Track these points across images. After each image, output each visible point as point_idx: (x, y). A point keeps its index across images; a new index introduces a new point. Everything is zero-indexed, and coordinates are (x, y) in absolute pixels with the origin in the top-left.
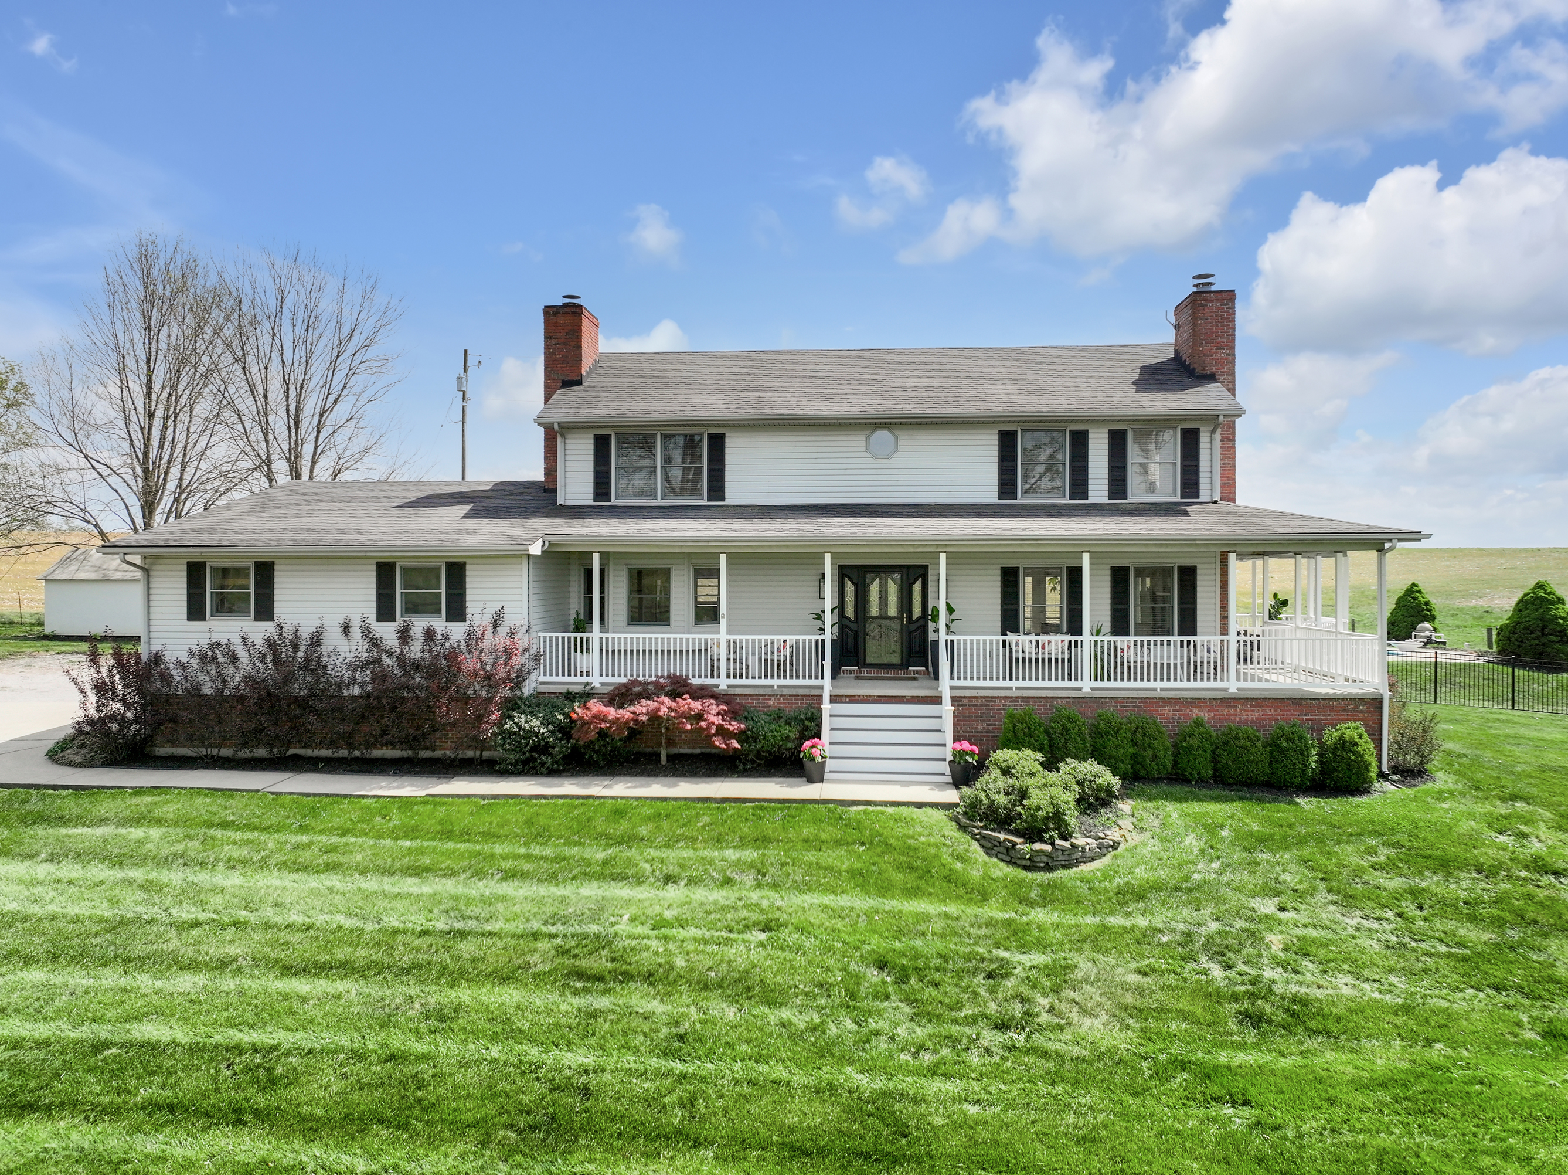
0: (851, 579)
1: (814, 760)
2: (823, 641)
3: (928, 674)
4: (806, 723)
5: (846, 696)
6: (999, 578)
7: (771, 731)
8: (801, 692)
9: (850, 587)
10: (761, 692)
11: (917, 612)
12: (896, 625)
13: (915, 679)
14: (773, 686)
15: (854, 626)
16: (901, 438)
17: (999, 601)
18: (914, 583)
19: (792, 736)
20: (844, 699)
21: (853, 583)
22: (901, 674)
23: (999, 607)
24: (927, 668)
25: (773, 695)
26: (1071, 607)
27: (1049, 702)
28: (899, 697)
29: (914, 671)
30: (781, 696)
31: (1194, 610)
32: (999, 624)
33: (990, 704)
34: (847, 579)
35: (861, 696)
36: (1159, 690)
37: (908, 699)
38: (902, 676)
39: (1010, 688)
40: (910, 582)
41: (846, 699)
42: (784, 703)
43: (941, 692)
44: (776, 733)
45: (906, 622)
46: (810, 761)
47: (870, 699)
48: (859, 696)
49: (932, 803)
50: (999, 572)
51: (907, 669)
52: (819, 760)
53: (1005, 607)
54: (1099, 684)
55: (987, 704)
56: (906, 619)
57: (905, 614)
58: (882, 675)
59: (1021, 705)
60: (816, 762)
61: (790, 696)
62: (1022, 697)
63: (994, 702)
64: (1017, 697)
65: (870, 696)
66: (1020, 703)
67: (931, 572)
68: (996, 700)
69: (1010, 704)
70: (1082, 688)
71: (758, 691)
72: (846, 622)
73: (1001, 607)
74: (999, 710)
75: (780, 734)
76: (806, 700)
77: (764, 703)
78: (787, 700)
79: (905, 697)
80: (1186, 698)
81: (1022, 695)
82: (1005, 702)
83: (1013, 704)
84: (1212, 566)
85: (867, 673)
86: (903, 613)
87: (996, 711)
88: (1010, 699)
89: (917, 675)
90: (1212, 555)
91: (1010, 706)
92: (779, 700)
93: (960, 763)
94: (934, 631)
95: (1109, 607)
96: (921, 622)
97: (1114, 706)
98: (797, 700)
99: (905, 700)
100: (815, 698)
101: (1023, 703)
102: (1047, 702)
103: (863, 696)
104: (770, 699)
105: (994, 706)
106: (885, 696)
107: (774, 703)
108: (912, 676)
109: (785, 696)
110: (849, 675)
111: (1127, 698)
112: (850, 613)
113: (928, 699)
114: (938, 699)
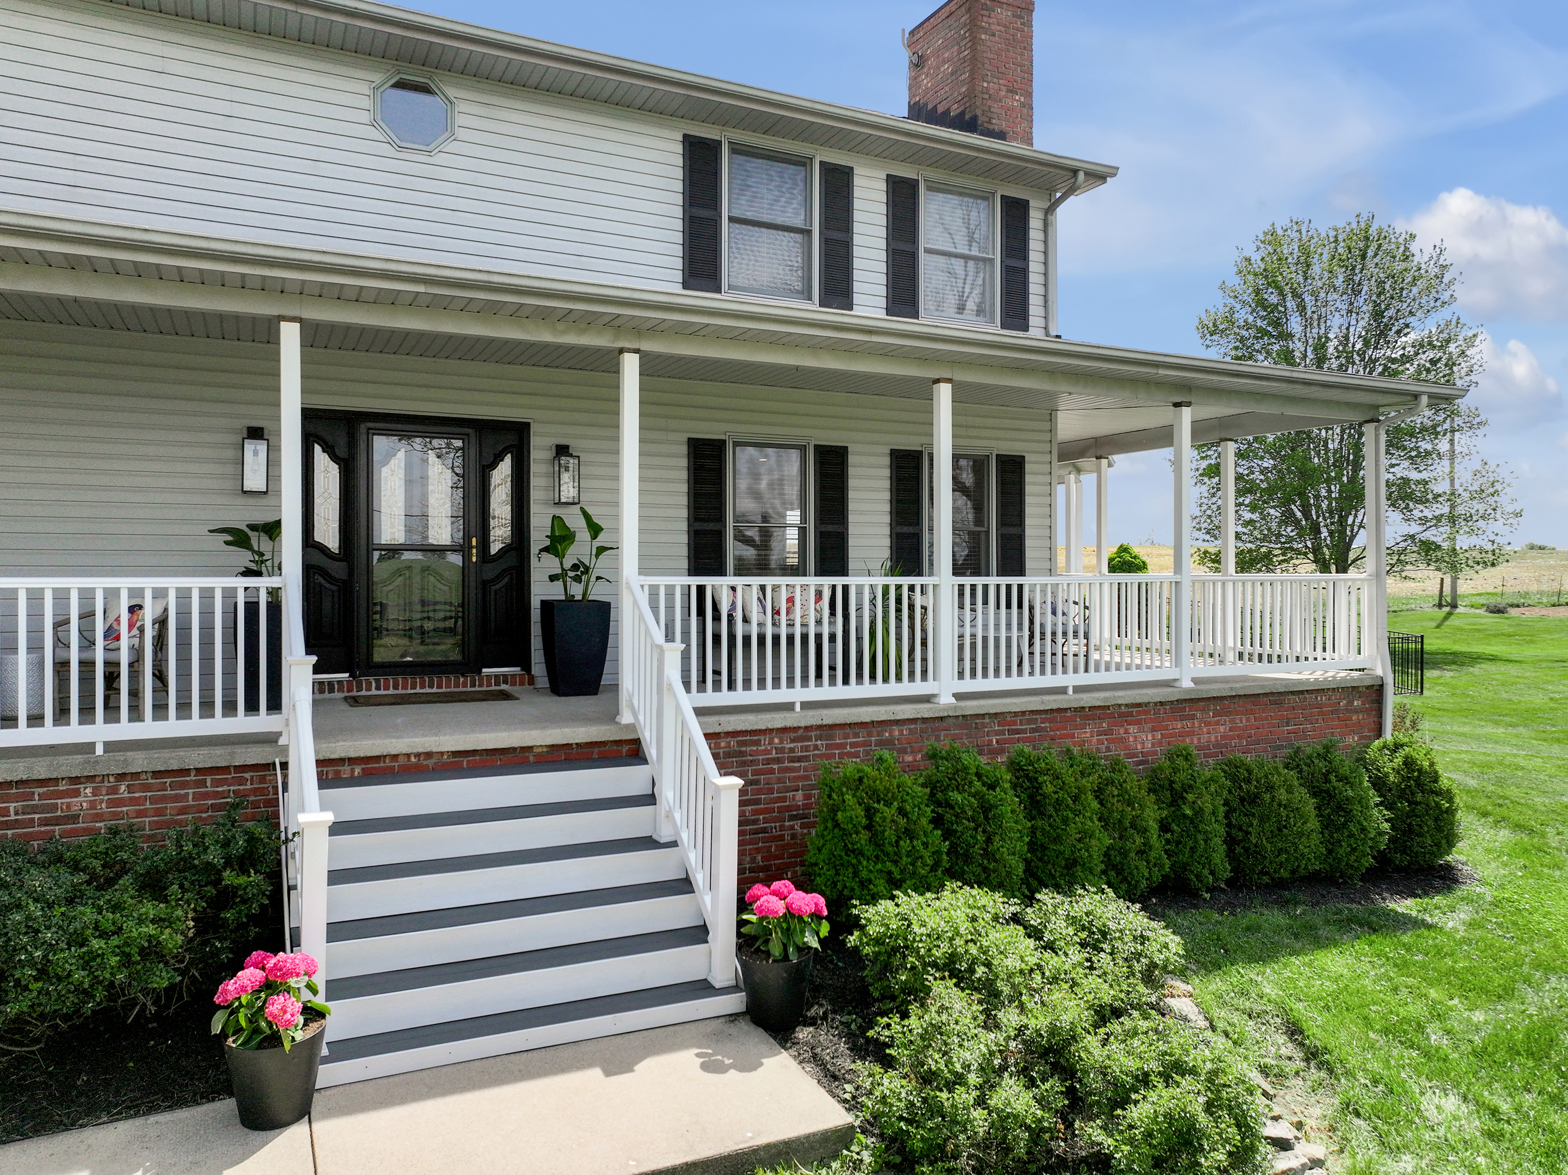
0: (328, 449)
1: (274, 1040)
2: (274, 594)
3: (532, 681)
4: (229, 877)
5: (352, 761)
6: (684, 462)
8: (198, 758)
9: (328, 472)
10: (41, 769)
11: (500, 533)
12: (450, 567)
13: (505, 696)
14: (90, 747)
15: (339, 570)
16: (461, 106)
17: (684, 513)
18: (493, 465)
19: (172, 940)
20: (345, 771)
21: (334, 458)
22: (464, 685)
23: (684, 526)
24: (527, 667)
25: (91, 778)
26: (823, 528)
27: (875, 734)
28: (514, 749)
29: (497, 676)
30: (121, 777)
31: (1020, 539)
32: (685, 564)
33: (749, 749)
34: (317, 449)
35: (401, 758)
36: (1070, 691)
37: (539, 756)
38: (469, 689)
39: (789, 707)
40: (484, 463)
41: (353, 771)
42: (133, 801)
43: (632, 727)
44: (96, 944)
45: (474, 559)
46: (260, 1046)
47: (430, 762)
48: (395, 757)
49: (768, 1147)
50: (684, 449)
51: (480, 672)
52: (299, 1036)
53: (698, 526)
54: (969, 685)
55: (741, 752)
56: (474, 551)
57: (474, 540)
58: (418, 690)
59: (816, 747)
60: (287, 1046)
61: (156, 774)
62: (820, 727)
63: (757, 743)
64: (807, 728)
65: (429, 755)
66: (814, 742)
67: (535, 441)
68: (762, 738)
69: (792, 745)
70: (934, 696)
71: (30, 769)
72: (319, 559)
73: (689, 526)
74: (768, 761)
75: (115, 941)
76: (217, 783)
77: (55, 807)
78: (146, 788)
79: (530, 748)
80: (1120, 705)
81: (820, 723)
82: (781, 742)
83: (799, 744)
84: (1047, 458)
85: (378, 688)
86: (467, 537)
87: (761, 766)
88: (793, 735)
89: (504, 687)
90: (1047, 437)
91: (792, 750)
92: (114, 790)
93: (786, 957)
94: (553, 578)
95: (887, 531)
96: (511, 560)
97: (998, 733)
98: (184, 785)
99: (532, 759)
100: (247, 775)
101: (819, 742)
102: (870, 735)
103: (408, 755)
104: (76, 793)
105: (758, 753)
106: (474, 752)
107: (93, 805)
108: (493, 688)
109: (136, 775)
110: (327, 695)
111: (1023, 713)
112: (328, 534)
113: (596, 750)
114: (625, 749)
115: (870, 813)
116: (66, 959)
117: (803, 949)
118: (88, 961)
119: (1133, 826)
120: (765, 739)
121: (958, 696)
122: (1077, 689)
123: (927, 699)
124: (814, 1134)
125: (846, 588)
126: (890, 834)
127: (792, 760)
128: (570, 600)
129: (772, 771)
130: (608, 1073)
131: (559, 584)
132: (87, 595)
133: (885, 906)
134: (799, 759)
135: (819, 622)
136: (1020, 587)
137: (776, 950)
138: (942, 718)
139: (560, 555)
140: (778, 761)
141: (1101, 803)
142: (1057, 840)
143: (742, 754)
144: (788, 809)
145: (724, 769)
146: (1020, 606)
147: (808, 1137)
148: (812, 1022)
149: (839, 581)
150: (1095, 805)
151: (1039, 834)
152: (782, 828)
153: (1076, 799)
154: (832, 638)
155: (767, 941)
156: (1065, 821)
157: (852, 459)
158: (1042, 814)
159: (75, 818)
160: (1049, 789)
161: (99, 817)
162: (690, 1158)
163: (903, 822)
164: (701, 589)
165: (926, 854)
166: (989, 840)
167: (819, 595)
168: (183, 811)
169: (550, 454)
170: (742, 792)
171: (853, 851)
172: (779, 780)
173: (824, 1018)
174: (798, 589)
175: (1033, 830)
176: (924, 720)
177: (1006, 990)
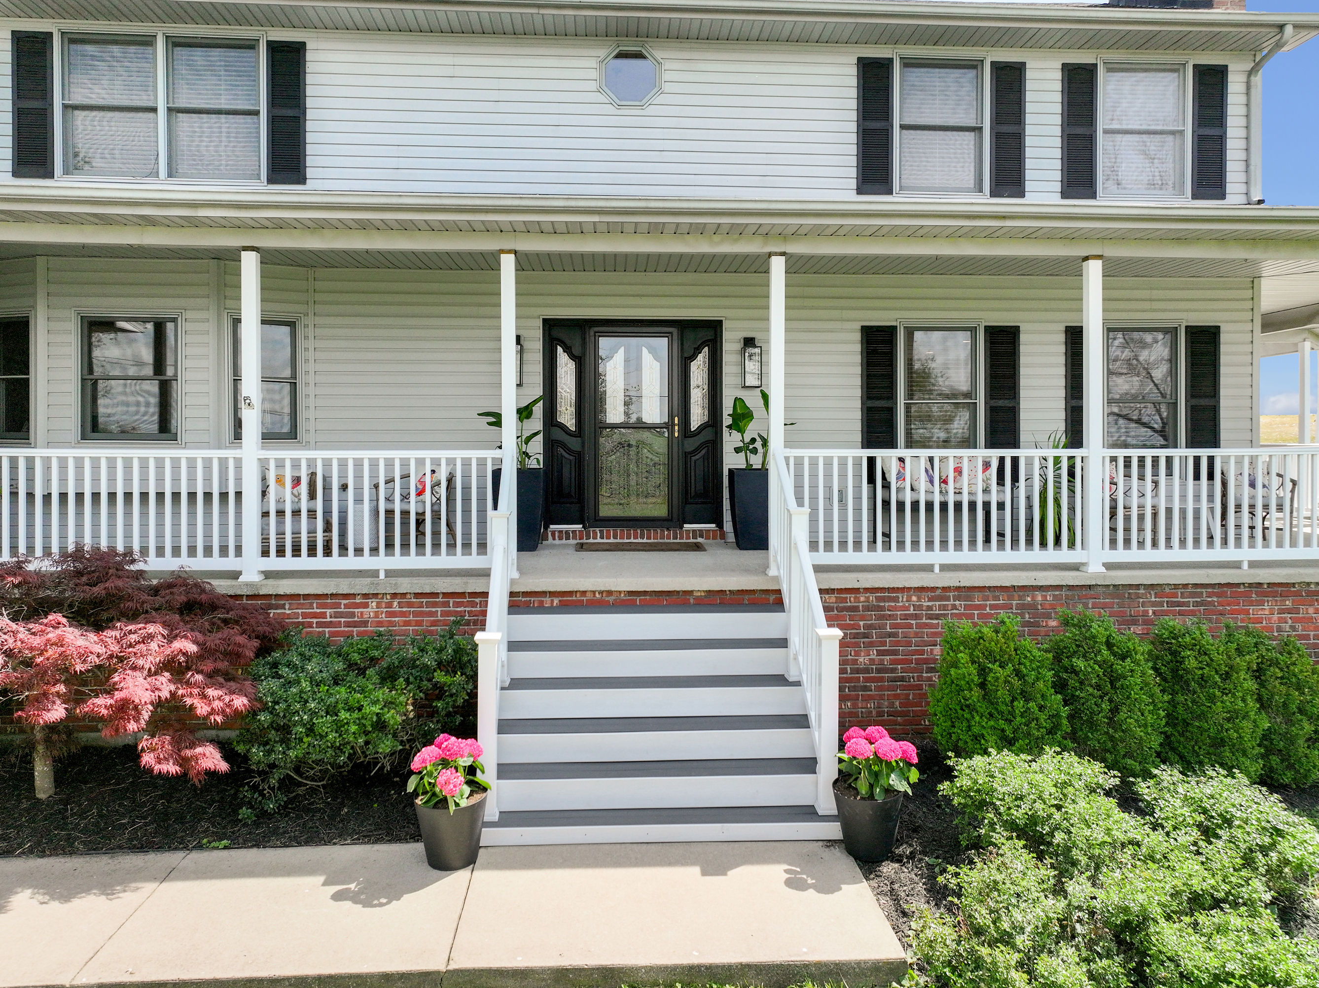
0: (568, 350)
1: (446, 803)
2: (497, 465)
3: (723, 536)
5: (553, 594)
6: (857, 347)
7: (332, 711)
9: (566, 368)
10: (344, 587)
11: (698, 415)
12: (659, 444)
13: (698, 547)
14: (375, 573)
15: (574, 444)
17: (858, 392)
18: (693, 357)
19: (393, 717)
20: (547, 602)
21: (572, 357)
22: (668, 538)
23: (858, 404)
24: (720, 525)
25: (375, 595)
26: (994, 403)
27: (1016, 597)
28: (678, 592)
29: (694, 531)
30: (394, 595)
31: (1215, 411)
32: (858, 437)
33: (887, 604)
34: (560, 349)
35: (588, 594)
36: (1245, 566)
37: (697, 599)
38: (672, 541)
39: (929, 568)
40: (686, 355)
41: (552, 601)
42: (403, 614)
43: (776, 579)
44: (344, 715)
45: (676, 435)
46: (435, 806)
47: (611, 599)
48: (584, 593)
49: (818, 965)
50: (858, 336)
51: (682, 527)
52: (464, 803)
53: (870, 404)
54: (1121, 555)
55: (879, 606)
56: (676, 428)
57: (676, 419)
58: (632, 540)
59: (954, 607)
60: (452, 808)
61: (417, 595)
62: (958, 588)
63: (896, 599)
64: (944, 589)
65: (610, 593)
66: (952, 602)
67: (726, 335)
68: (900, 595)
69: (930, 604)
70: (1084, 564)
71: (337, 586)
72: (558, 434)
73: (862, 404)
74: (906, 617)
75: (356, 715)
76: (457, 604)
77: (353, 615)
78: (410, 605)
79: (690, 593)
80: (1308, 584)
81: (958, 584)
82: (919, 599)
83: (937, 603)
84: (1249, 326)
85: (602, 538)
86: (671, 416)
87: (899, 621)
88: (930, 594)
89: (700, 540)
90: (1249, 304)
91: (930, 608)
92: (389, 605)
93: (871, 797)
94: (737, 450)
95: (1062, 404)
96: (708, 435)
97: (1154, 604)
98: (435, 605)
99: (692, 601)
100: (477, 600)
101: (957, 603)
102: (1011, 598)
103: (594, 592)
104: (366, 606)
105: (895, 608)
106: (645, 593)
107: (377, 615)
108: (692, 540)
109: (404, 595)
110: (564, 541)
111: (1185, 586)
112: (567, 416)
113: (746, 597)
114: (772, 598)
115: (983, 671)
116: (324, 723)
117: (889, 791)
118: (339, 727)
119: (1301, 711)
120: (902, 597)
121: (1109, 566)
122: (1253, 564)
123: (1076, 567)
124: (865, 962)
125: (1015, 461)
126: (1003, 694)
127: (930, 617)
128: (749, 468)
129: (910, 626)
130: (705, 873)
131: (742, 454)
132: (405, 463)
133: (978, 761)
134: (937, 617)
135: (986, 491)
136: (1211, 459)
137: (863, 788)
138: (1090, 587)
139: (741, 431)
140: (916, 617)
141: (1262, 684)
142: (1202, 716)
143: (882, 608)
144: (926, 662)
145: (831, 621)
146: (1211, 476)
147: (858, 963)
148: (898, 859)
149: (1008, 453)
150: (1251, 685)
151: (1180, 709)
152: (920, 678)
153: (1226, 676)
154: (1001, 506)
155: (856, 779)
156: (1212, 699)
157: (1023, 338)
158: (1186, 688)
159: (365, 623)
160: (1191, 663)
161: (380, 624)
162: (745, 959)
163: (1016, 683)
164: (871, 461)
165: (1043, 717)
166: (1115, 710)
167: (987, 465)
168: (434, 623)
169: (739, 346)
170: (843, 644)
171: (968, 706)
172: (916, 635)
173: (912, 857)
174: (966, 461)
175: (1173, 703)
176: (1071, 588)
177: (1084, 860)
